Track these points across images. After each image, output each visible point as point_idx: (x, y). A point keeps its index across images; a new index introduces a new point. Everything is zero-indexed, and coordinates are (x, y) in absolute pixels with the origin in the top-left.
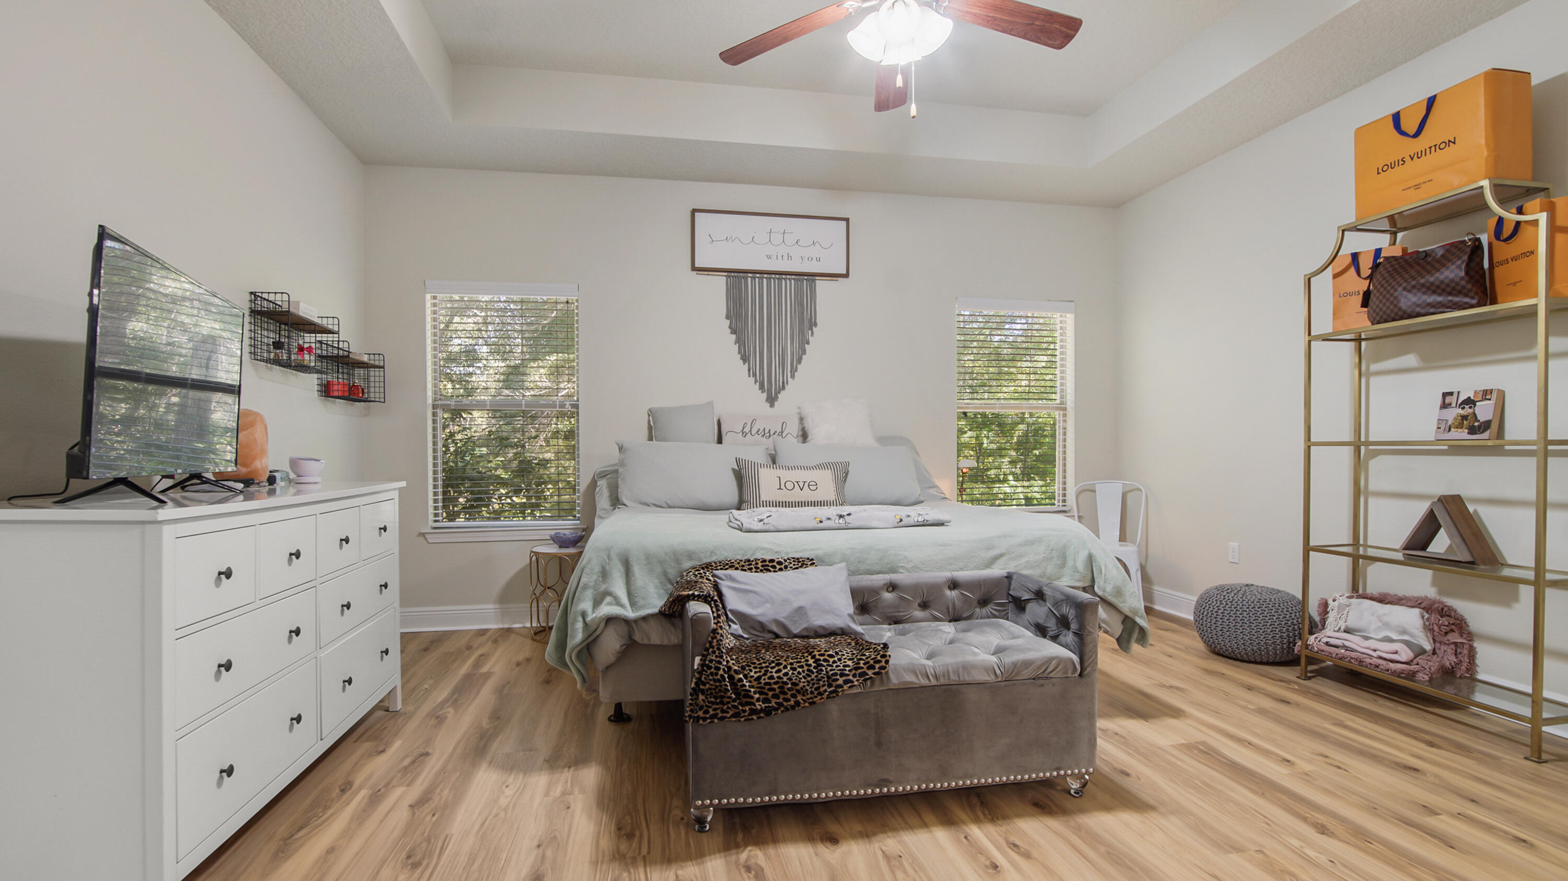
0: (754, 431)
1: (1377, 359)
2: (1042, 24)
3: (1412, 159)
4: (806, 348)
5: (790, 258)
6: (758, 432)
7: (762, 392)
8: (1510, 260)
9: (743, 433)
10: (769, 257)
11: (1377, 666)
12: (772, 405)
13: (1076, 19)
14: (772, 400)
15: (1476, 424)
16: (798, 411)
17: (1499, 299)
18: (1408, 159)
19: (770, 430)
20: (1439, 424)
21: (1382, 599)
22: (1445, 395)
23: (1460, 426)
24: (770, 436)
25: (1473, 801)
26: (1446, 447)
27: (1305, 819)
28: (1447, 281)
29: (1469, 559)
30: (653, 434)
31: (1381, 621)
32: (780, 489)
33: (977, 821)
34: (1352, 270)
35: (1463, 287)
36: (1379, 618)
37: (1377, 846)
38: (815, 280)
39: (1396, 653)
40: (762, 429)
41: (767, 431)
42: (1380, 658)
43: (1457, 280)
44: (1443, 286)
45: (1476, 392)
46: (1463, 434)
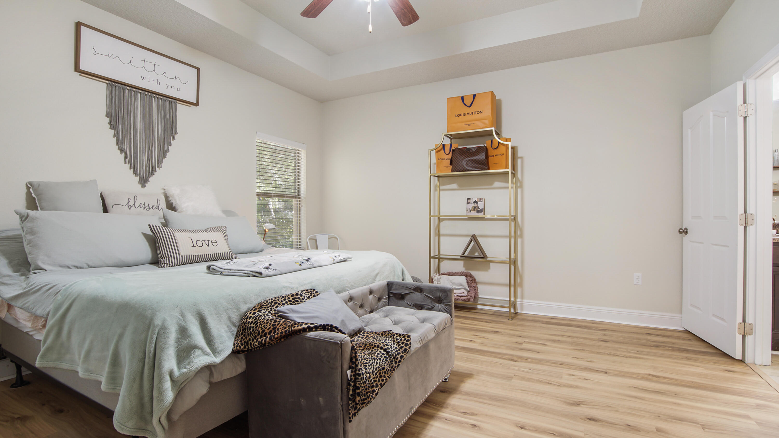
0: (137, 205)
1: (443, 185)
2: (406, 11)
3: (468, 114)
4: (169, 148)
5: (158, 83)
6: (140, 205)
7: (135, 176)
8: (494, 156)
9: (128, 206)
10: (143, 78)
11: (458, 299)
12: (143, 186)
13: (418, 17)
14: (143, 182)
15: (479, 210)
16: (163, 191)
17: (490, 168)
18: (466, 114)
19: (149, 204)
20: (467, 209)
21: (449, 274)
22: (468, 199)
23: (474, 210)
24: (149, 209)
25: (520, 337)
26: (467, 218)
27: (505, 359)
28: (480, 160)
29: (483, 256)
30: (38, 205)
31: (451, 282)
32: (194, 246)
33: (439, 410)
34: (443, 150)
35: (484, 163)
36: (451, 281)
37: (529, 360)
38: (176, 102)
39: (463, 293)
40: (143, 204)
41: (147, 205)
42: (457, 296)
43: (483, 160)
44: (478, 161)
45: (477, 199)
46: (475, 213)
